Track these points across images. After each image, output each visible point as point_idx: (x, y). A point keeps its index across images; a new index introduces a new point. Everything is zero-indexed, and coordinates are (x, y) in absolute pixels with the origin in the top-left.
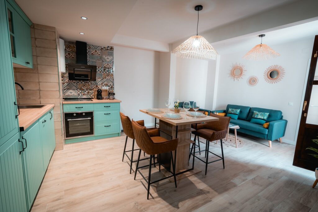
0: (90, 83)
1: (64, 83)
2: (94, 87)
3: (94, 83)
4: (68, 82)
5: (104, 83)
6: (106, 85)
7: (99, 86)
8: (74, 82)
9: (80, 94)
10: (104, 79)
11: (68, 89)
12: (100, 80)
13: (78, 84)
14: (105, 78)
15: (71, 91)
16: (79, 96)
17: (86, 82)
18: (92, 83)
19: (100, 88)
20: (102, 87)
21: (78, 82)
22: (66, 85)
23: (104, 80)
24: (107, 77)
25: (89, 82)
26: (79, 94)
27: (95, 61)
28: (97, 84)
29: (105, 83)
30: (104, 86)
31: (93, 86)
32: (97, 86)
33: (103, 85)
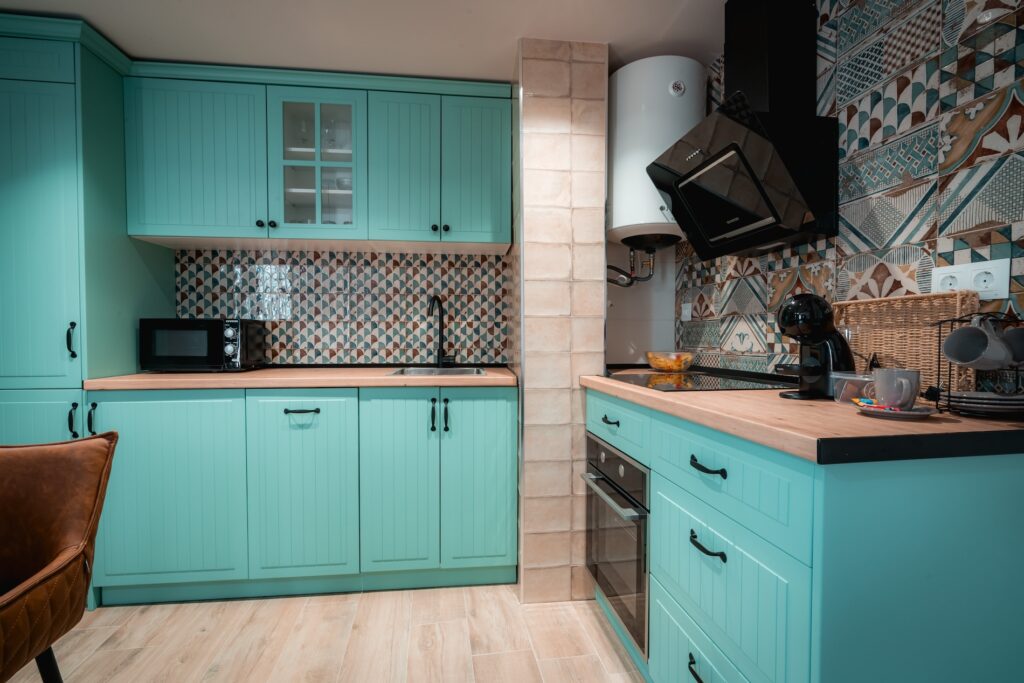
0: (831, 254)
1: (724, 284)
2: (861, 283)
3: (864, 248)
4: (733, 273)
5: (951, 228)
6: (986, 240)
7: (897, 272)
8: (756, 271)
9: (778, 348)
10: (963, 173)
11: (734, 316)
12: (907, 203)
13: (771, 275)
14: (970, 163)
15: (742, 327)
16: (771, 358)
17: (810, 257)
18: (849, 251)
19: (911, 285)
20: (925, 275)
21: (771, 268)
22: (729, 293)
23: (953, 185)
24: (993, 141)
25: (830, 245)
26: (771, 346)
27: (875, 38)
28: (887, 248)
29: (974, 215)
30: (948, 259)
31: (852, 275)
32: (882, 272)
33: (944, 244)
